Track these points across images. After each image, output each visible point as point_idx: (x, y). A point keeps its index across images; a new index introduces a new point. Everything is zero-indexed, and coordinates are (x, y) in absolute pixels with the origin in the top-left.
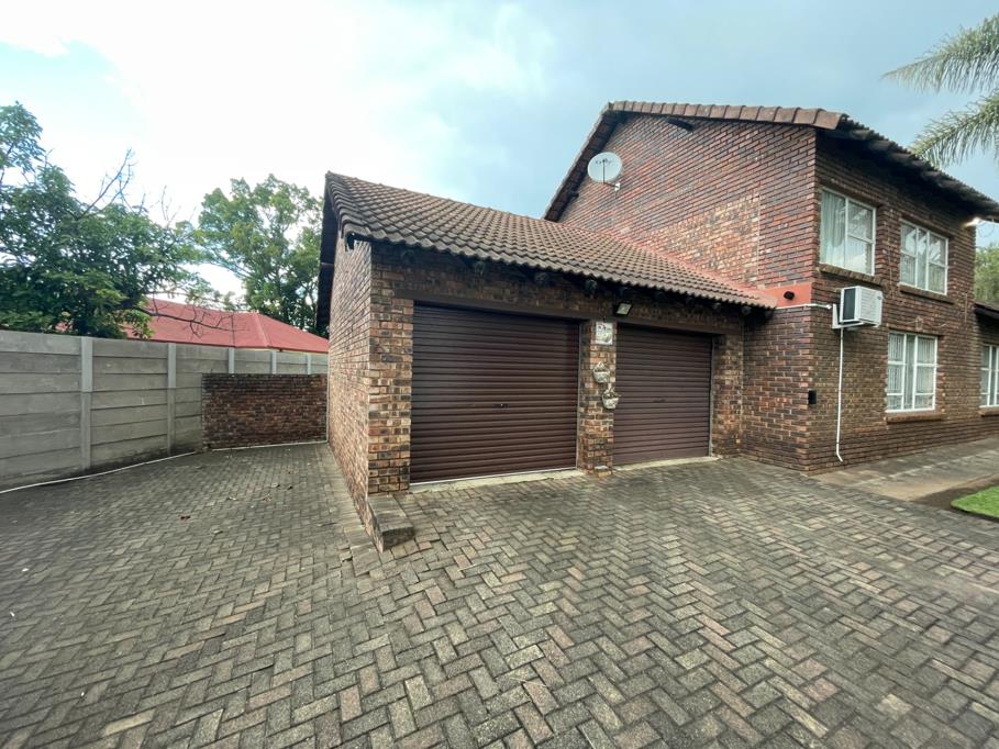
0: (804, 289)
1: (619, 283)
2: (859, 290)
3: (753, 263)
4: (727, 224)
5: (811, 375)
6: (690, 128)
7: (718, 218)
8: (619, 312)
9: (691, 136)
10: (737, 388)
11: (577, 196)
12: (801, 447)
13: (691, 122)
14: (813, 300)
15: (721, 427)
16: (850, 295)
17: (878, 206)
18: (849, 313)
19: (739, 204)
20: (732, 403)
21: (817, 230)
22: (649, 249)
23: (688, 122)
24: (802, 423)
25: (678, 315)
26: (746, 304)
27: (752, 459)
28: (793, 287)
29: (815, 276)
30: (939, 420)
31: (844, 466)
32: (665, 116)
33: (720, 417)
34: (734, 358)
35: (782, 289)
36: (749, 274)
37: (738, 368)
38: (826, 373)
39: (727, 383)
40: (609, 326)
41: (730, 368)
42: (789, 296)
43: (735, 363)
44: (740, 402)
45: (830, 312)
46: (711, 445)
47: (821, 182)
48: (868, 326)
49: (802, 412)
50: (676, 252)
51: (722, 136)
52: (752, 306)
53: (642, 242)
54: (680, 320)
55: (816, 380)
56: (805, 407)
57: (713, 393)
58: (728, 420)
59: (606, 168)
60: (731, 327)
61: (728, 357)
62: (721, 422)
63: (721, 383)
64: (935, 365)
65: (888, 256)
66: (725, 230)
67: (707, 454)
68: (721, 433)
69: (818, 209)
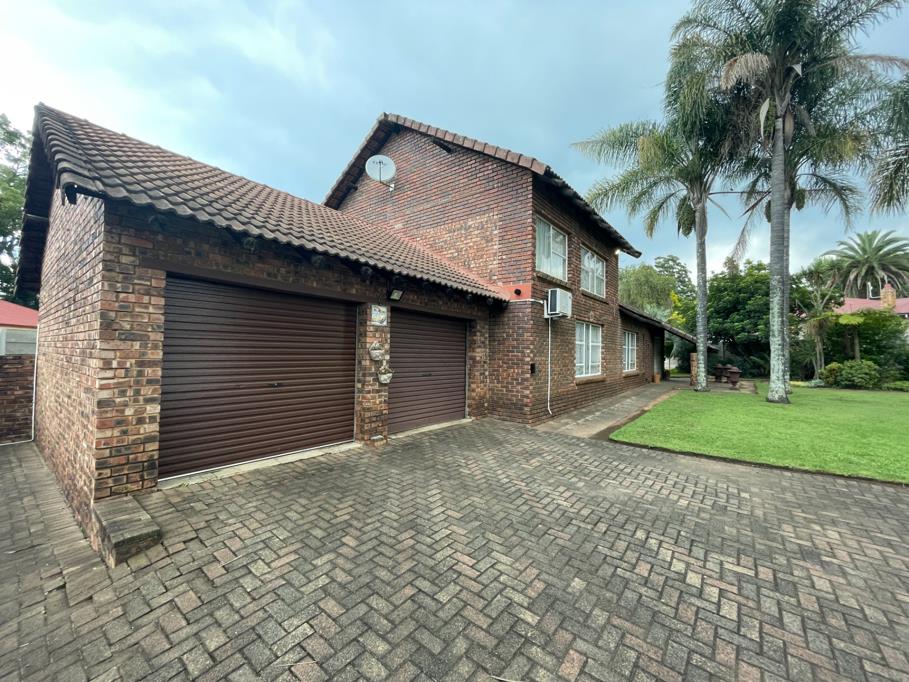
0: (526, 288)
1: (392, 272)
2: (558, 290)
3: (494, 265)
4: (476, 232)
5: (532, 352)
6: (449, 151)
7: (470, 227)
8: (392, 297)
9: (450, 158)
10: (485, 362)
11: (356, 189)
12: (526, 406)
13: (450, 146)
14: (532, 297)
15: (474, 394)
16: (554, 294)
17: (569, 234)
18: (553, 308)
19: (485, 218)
20: (481, 374)
21: (534, 246)
22: (419, 245)
23: (448, 146)
24: (527, 388)
25: (441, 303)
26: (489, 297)
27: (495, 418)
28: (521, 286)
29: (533, 279)
30: (603, 381)
31: (553, 417)
32: (430, 136)
33: (473, 386)
34: (483, 339)
35: (513, 287)
36: (491, 274)
37: (485, 347)
38: (540, 350)
39: (478, 359)
40: (384, 309)
41: (480, 347)
42: (518, 292)
43: (483, 343)
44: (487, 373)
45: (542, 305)
46: (467, 409)
47: (536, 211)
48: (564, 317)
49: (527, 380)
50: (440, 250)
51: (472, 163)
52: (494, 298)
53: (413, 239)
54: (442, 307)
55: (535, 356)
56: (528, 376)
57: (468, 366)
58: (478, 389)
59: (381, 168)
60: (479, 314)
61: (478, 338)
62: (474, 391)
63: (473, 359)
64: (600, 344)
65: (575, 269)
66: (475, 238)
67: (464, 417)
68: (474, 399)
69: (534, 230)
